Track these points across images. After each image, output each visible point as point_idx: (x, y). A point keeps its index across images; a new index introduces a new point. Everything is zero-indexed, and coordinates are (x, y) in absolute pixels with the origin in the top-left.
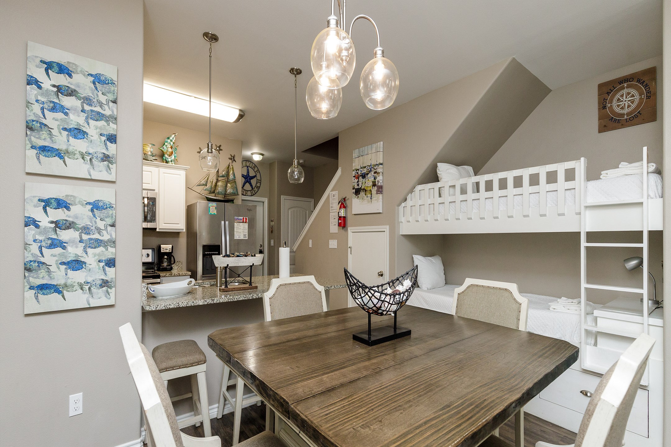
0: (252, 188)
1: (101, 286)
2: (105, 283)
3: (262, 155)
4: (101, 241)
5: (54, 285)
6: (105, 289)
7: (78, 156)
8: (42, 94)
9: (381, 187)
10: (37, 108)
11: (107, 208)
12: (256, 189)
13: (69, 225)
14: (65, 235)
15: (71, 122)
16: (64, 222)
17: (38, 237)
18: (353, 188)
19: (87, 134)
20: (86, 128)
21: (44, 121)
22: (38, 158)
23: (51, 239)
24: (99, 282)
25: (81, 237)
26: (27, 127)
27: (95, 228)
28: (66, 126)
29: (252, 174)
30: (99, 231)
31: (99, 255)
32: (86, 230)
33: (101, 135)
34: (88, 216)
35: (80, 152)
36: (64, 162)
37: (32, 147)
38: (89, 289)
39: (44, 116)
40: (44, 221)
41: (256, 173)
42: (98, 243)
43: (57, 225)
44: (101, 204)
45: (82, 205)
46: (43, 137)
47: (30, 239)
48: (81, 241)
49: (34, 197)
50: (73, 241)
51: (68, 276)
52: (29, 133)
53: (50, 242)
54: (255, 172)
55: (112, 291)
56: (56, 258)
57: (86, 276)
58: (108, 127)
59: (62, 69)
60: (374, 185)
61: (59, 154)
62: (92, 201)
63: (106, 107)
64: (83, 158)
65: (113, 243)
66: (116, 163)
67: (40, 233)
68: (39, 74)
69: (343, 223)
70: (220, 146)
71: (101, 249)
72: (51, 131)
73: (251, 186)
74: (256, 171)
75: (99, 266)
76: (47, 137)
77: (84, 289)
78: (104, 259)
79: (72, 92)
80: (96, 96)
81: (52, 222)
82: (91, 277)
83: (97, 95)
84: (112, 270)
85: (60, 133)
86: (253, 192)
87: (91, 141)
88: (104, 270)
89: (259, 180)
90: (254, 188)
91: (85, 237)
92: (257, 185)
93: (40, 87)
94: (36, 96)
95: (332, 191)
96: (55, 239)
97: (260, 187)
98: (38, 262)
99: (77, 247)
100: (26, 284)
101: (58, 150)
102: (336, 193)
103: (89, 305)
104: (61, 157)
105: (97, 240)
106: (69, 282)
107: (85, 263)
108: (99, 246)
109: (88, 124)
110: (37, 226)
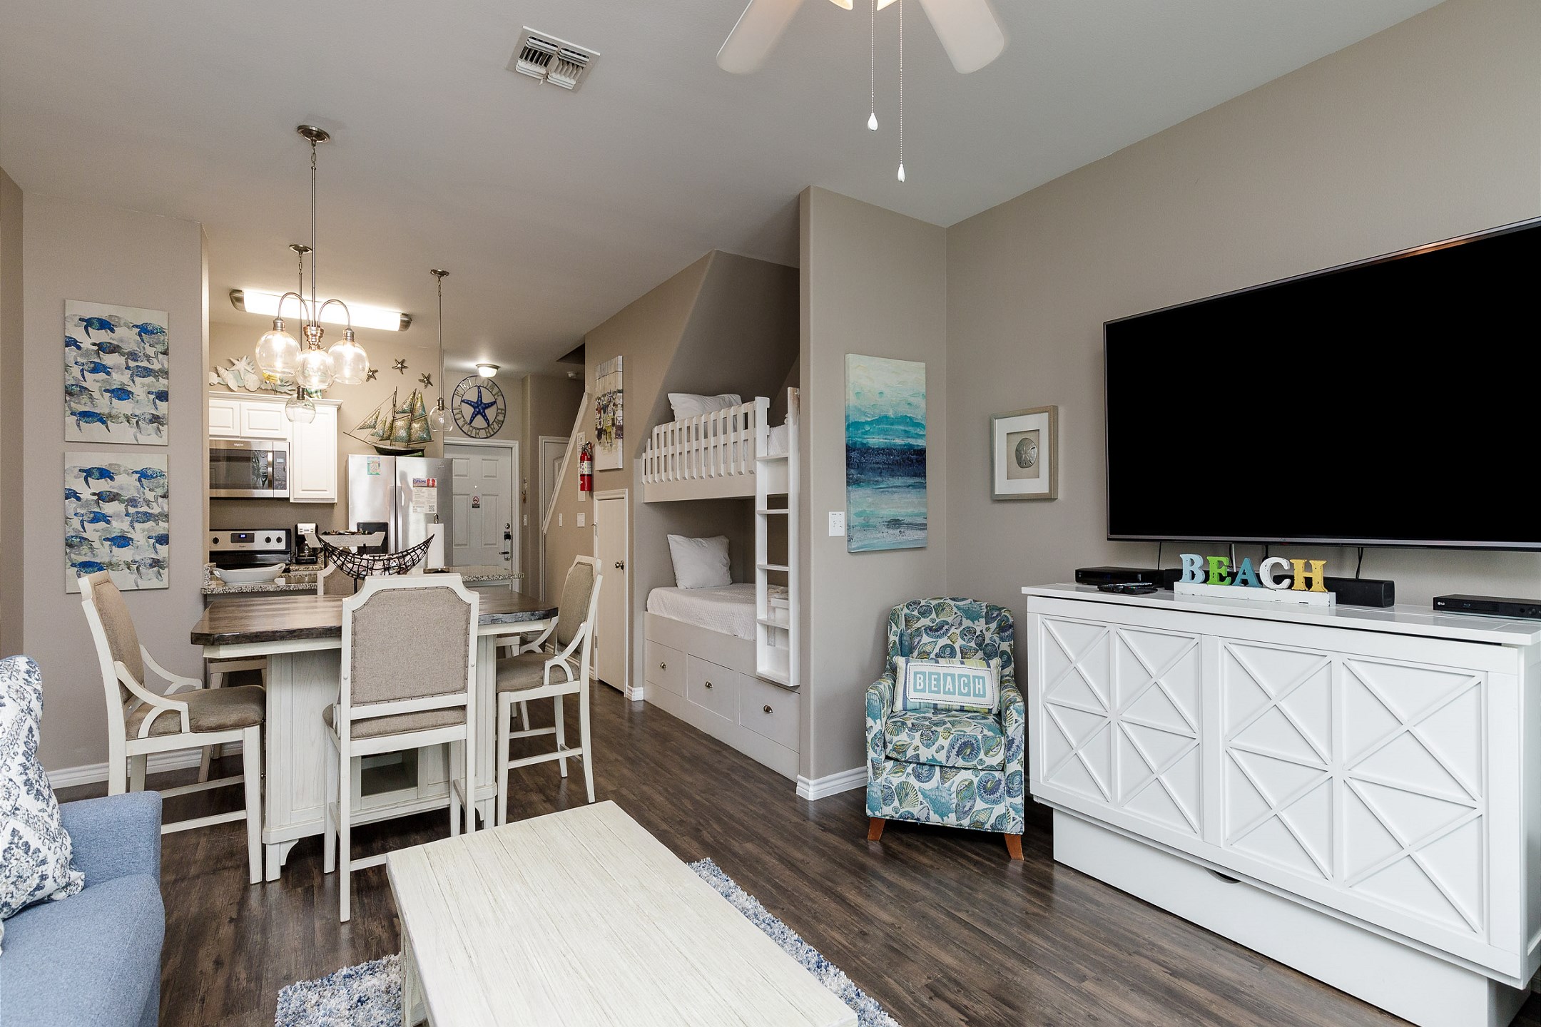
0: (488, 424)
1: (151, 566)
2: (156, 563)
3: (497, 367)
4: (151, 514)
5: (97, 563)
6: (155, 569)
7: (122, 419)
8: (82, 355)
9: (621, 428)
10: (76, 371)
11: (157, 476)
12: (496, 426)
13: (113, 497)
14: (109, 508)
15: (114, 382)
16: (108, 493)
17: (79, 511)
18: (596, 428)
19: (133, 393)
20: (132, 387)
21: (84, 384)
22: (78, 426)
23: (94, 512)
24: (150, 561)
25: (127, 510)
26: (66, 392)
27: (144, 499)
28: (108, 388)
29: (487, 398)
30: (148, 503)
31: (148, 530)
32: (133, 502)
33: (149, 393)
34: (134, 487)
35: (124, 415)
36: (107, 427)
37: (71, 414)
38: (138, 568)
39: (84, 378)
40: (86, 494)
41: (496, 397)
42: (147, 517)
43: (101, 497)
44: (149, 472)
45: (128, 474)
46: (83, 402)
47: (71, 513)
48: (127, 515)
49: (74, 467)
50: (117, 515)
51: (113, 554)
52: (68, 398)
53: (92, 515)
54: (494, 396)
55: (165, 572)
56: (99, 534)
57: (134, 554)
58: (157, 384)
59: (104, 325)
60: (613, 425)
61: (101, 419)
62: (139, 469)
63: (155, 360)
64: (128, 421)
65: (165, 517)
66: (167, 424)
67: (81, 506)
68: (78, 333)
69: (588, 483)
70: (403, 361)
71: (151, 523)
72: (91, 395)
73: (487, 420)
74: (496, 394)
75: (148, 542)
76: (88, 401)
77: (131, 568)
78: (154, 535)
79: (114, 348)
80: (142, 349)
81: (94, 494)
82: (140, 555)
83: (144, 348)
84: (165, 547)
85: (102, 395)
86: (491, 431)
87: (138, 401)
88: (155, 548)
89: (501, 409)
90: (492, 424)
91: (131, 510)
92: (498, 418)
93: (79, 348)
94: (75, 358)
95: (579, 432)
96: (97, 512)
97: (503, 422)
98: (80, 538)
99: (122, 521)
100: (68, 561)
101: (99, 414)
102: (582, 434)
103: (138, 586)
104: (104, 422)
105: (145, 513)
106: (114, 560)
107: (132, 539)
108: (149, 520)
109: (134, 382)
110: (78, 499)
